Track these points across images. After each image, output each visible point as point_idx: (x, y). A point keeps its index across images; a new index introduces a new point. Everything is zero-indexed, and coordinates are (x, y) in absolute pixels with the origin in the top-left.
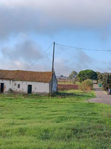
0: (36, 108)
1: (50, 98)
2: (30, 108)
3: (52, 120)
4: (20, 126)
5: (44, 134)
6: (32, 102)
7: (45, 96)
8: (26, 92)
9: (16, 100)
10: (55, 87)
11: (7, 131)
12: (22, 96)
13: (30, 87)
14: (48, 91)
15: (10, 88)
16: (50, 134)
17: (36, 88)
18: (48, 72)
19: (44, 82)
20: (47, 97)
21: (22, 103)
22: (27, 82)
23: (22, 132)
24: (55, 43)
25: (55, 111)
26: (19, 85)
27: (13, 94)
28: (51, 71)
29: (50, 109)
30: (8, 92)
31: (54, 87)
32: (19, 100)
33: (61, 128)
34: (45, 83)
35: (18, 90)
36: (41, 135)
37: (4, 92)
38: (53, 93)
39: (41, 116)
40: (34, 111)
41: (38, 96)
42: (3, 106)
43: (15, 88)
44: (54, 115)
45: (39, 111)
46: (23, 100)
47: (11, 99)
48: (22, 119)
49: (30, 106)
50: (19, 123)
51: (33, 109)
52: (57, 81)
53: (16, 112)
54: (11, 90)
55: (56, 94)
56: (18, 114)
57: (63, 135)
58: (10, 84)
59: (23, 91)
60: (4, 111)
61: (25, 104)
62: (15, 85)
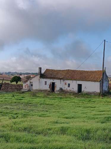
0: (84, 107)
1: (101, 97)
2: (78, 107)
3: (97, 120)
4: (62, 125)
5: (85, 134)
6: (81, 102)
7: (95, 95)
8: (76, 91)
9: (65, 99)
10: (107, 87)
11: (50, 129)
12: (72, 95)
13: (80, 86)
14: (98, 91)
15: (61, 87)
16: (91, 135)
17: (86, 87)
18: (99, 71)
19: (94, 81)
20: (97, 97)
21: (70, 102)
22: (77, 81)
23: (63, 131)
24: (106, 41)
25: (102, 111)
26: (69, 85)
27: (63, 93)
28: (102, 70)
29: (98, 109)
30: (59, 91)
31: (105, 87)
32: (69, 99)
33: (104, 129)
34: (96, 82)
35: (68, 89)
36: (82, 135)
37: (55, 91)
38: (103, 92)
39: (86, 116)
40: (81, 110)
41: (88, 95)
42: (52, 105)
43: (66, 88)
44: (100, 115)
45: (86, 110)
46: (72, 99)
47: (61, 98)
48: (67, 118)
49: (78, 106)
50: (62, 121)
51: (81, 108)
52: (108, 80)
53: (63, 111)
54: (61, 89)
55: (107, 93)
56: (64, 113)
57: (105, 137)
58: (61, 83)
59: (73, 90)
60: (52, 110)
61: (73, 103)
62: (66, 84)
